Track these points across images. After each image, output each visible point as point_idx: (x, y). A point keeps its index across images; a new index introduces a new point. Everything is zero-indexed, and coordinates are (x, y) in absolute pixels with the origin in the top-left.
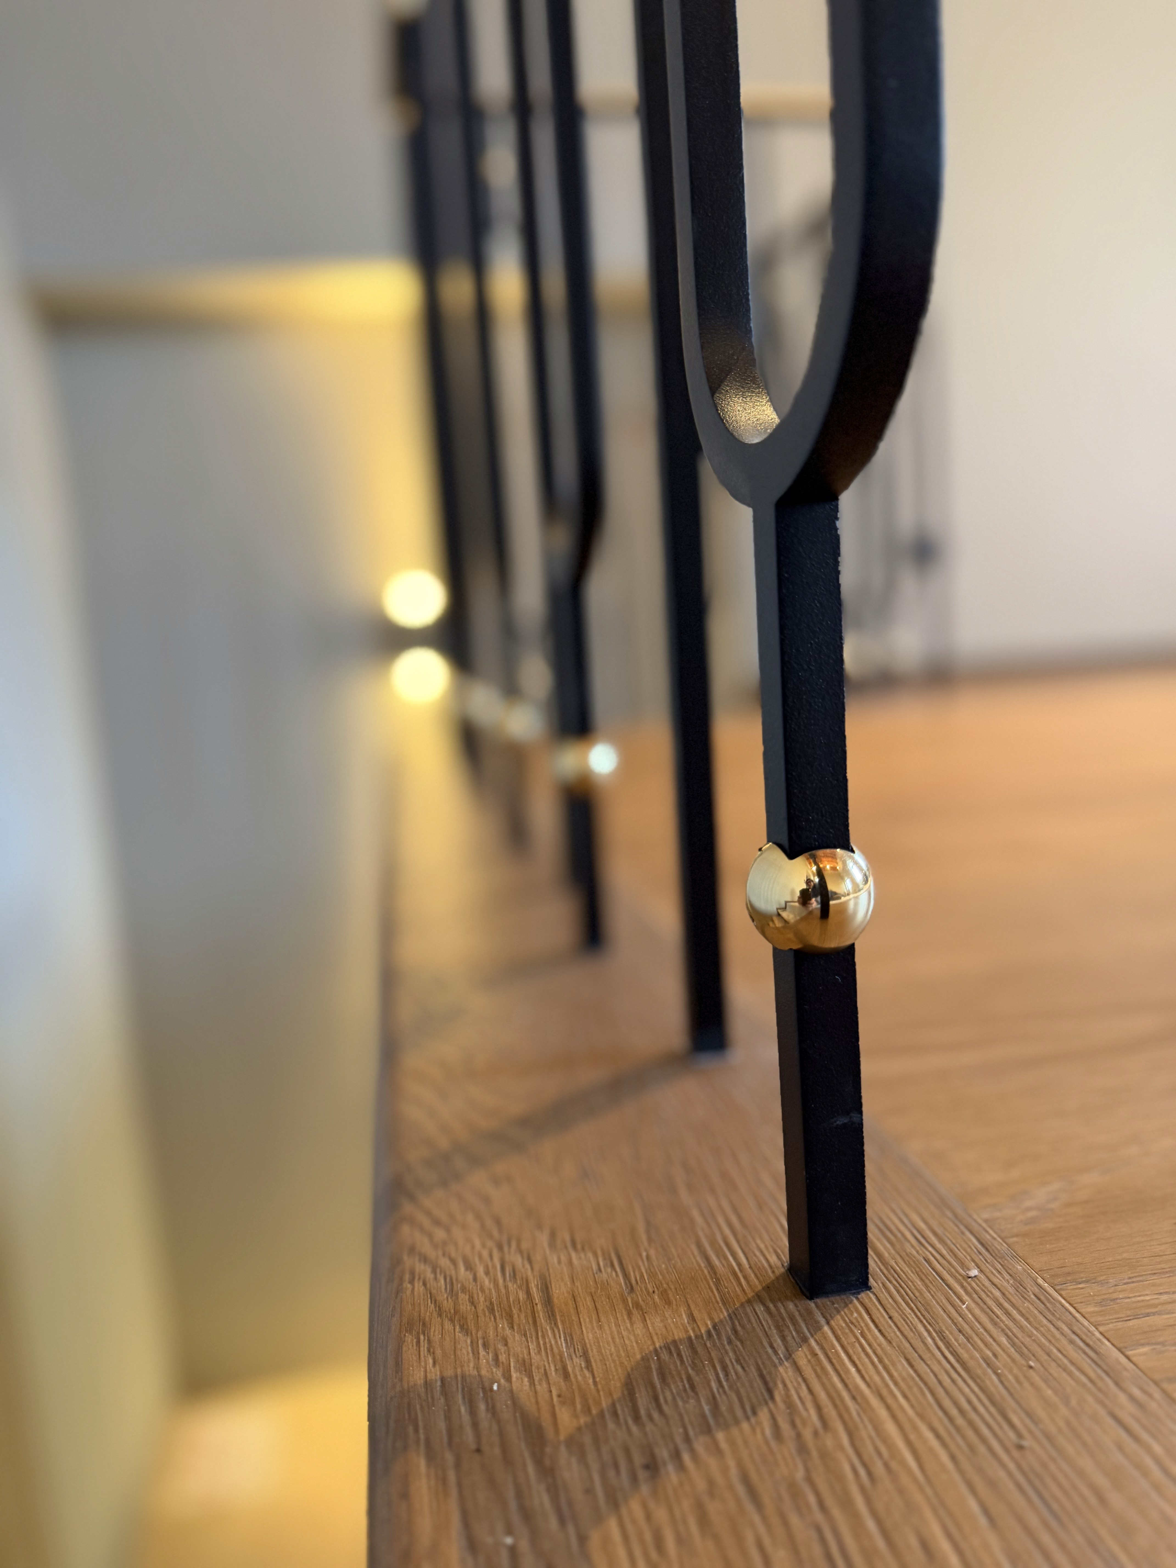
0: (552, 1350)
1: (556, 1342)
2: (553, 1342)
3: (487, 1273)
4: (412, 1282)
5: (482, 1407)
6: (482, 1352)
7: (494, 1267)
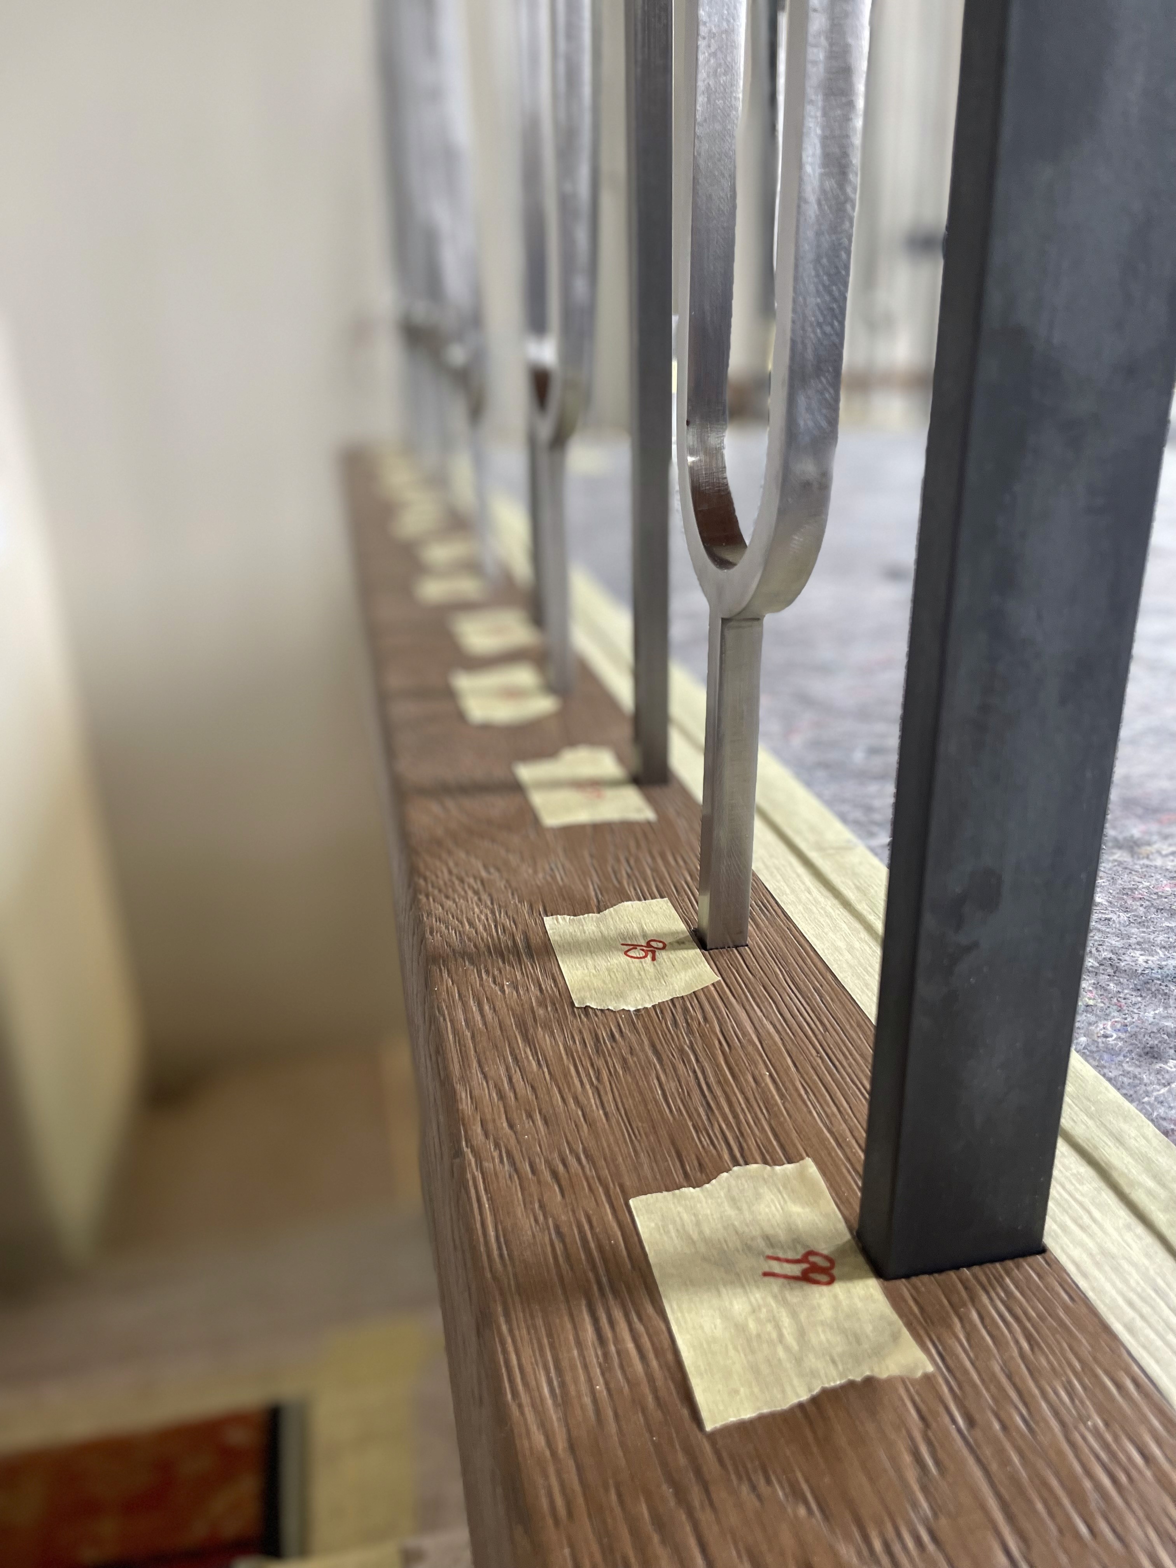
0: (532, 976)
1: (534, 972)
2: (532, 971)
3: (485, 929)
4: (431, 933)
5: (486, 1007)
6: (484, 976)
7: (490, 926)
